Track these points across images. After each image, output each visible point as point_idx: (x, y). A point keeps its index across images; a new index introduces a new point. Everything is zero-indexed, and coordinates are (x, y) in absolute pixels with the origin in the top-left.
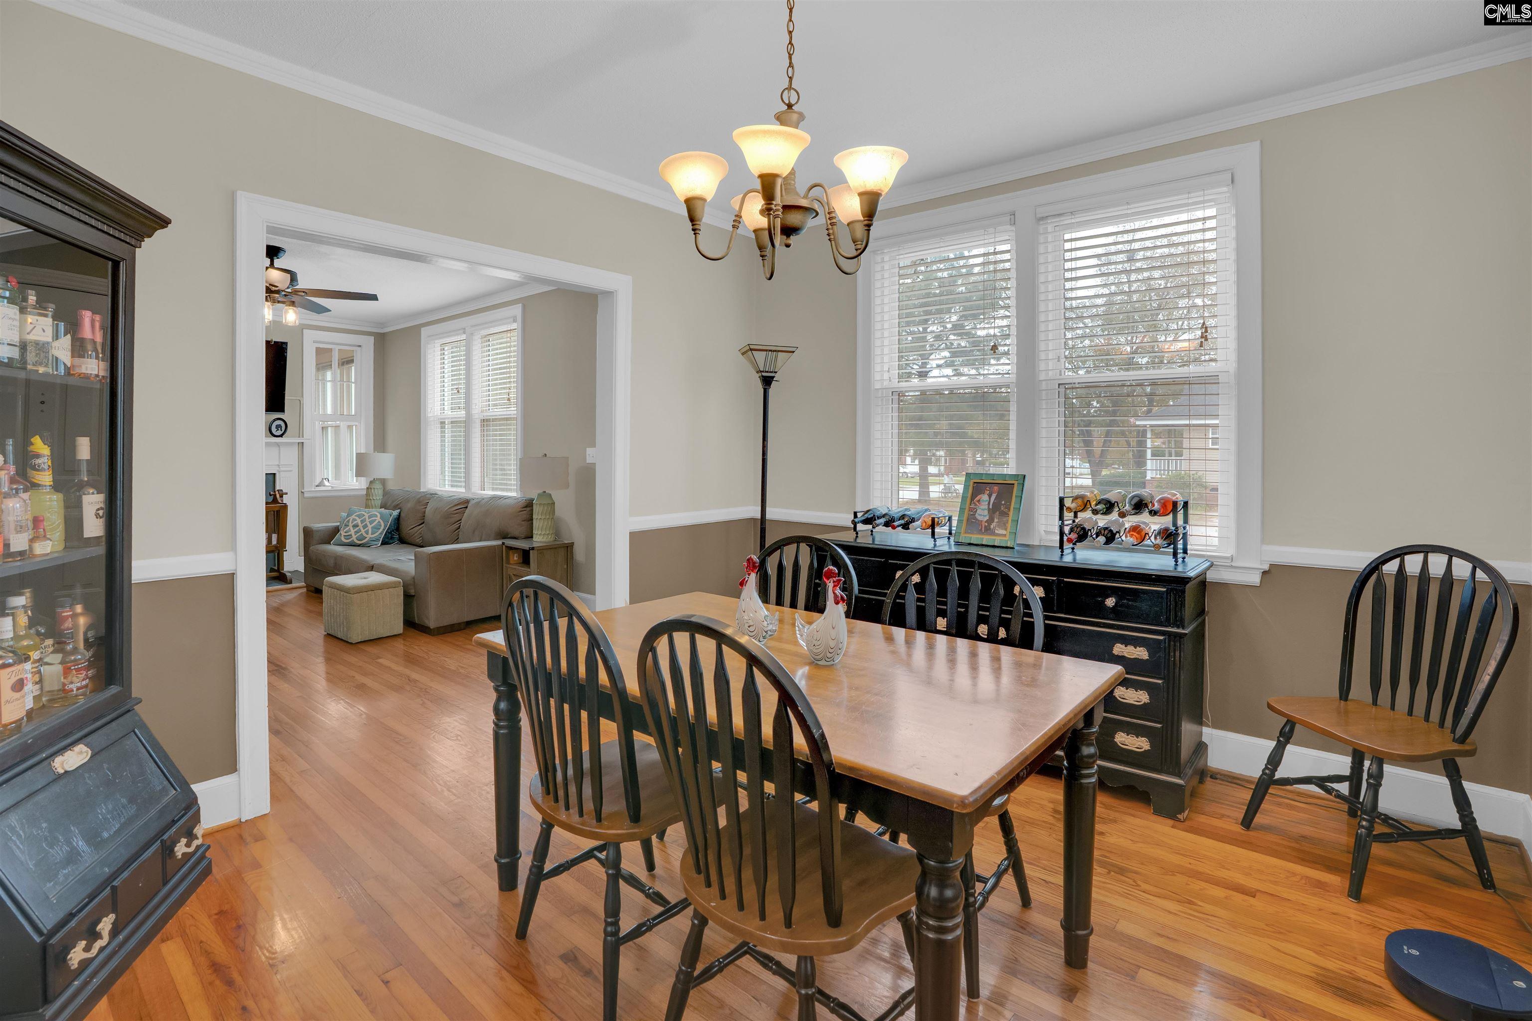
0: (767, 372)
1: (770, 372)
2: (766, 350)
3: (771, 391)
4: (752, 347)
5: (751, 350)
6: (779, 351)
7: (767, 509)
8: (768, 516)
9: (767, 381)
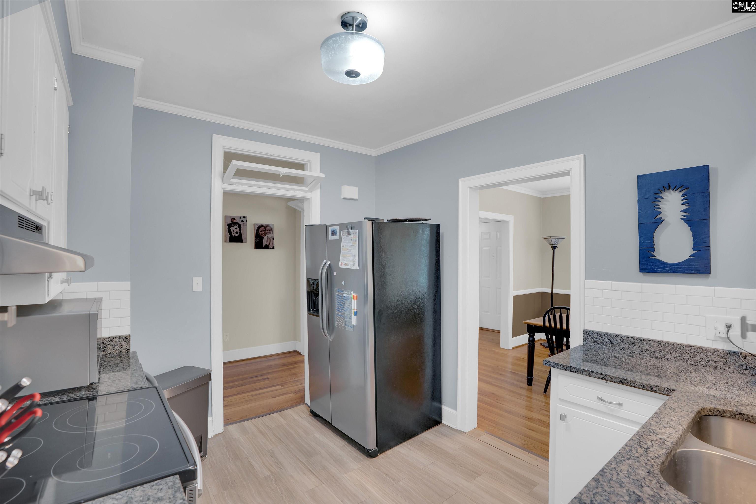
0: (554, 245)
1: (556, 245)
2: (556, 238)
3: (555, 251)
4: (551, 237)
5: (551, 238)
6: (560, 238)
7: (554, 289)
8: (554, 292)
9: (554, 248)
